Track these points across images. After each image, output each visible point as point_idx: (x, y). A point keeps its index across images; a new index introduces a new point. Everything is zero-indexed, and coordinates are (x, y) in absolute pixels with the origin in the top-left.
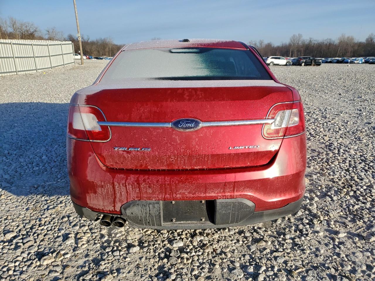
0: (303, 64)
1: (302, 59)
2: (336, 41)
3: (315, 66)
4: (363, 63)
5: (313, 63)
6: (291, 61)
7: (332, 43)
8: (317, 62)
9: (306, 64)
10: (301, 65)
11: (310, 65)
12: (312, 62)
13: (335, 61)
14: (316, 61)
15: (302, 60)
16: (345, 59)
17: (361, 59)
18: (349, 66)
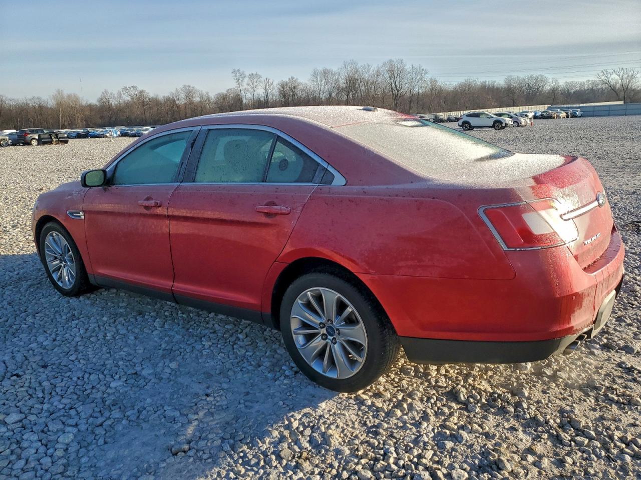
0: (34, 142)
1: (29, 134)
2: (49, 101)
3: (58, 143)
4: (119, 136)
5: (54, 140)
6: (8, 138)
7: (44, 105)
8: (60, 138)
9: (41, 142)
10: (28, 143)
11: (51, 143)
12: (51, 138)
13: (74, 135)
14: (59, 136)
15: (29, 136)
16: (90, 131)
17: (115, 131)
18: (112, 141)
